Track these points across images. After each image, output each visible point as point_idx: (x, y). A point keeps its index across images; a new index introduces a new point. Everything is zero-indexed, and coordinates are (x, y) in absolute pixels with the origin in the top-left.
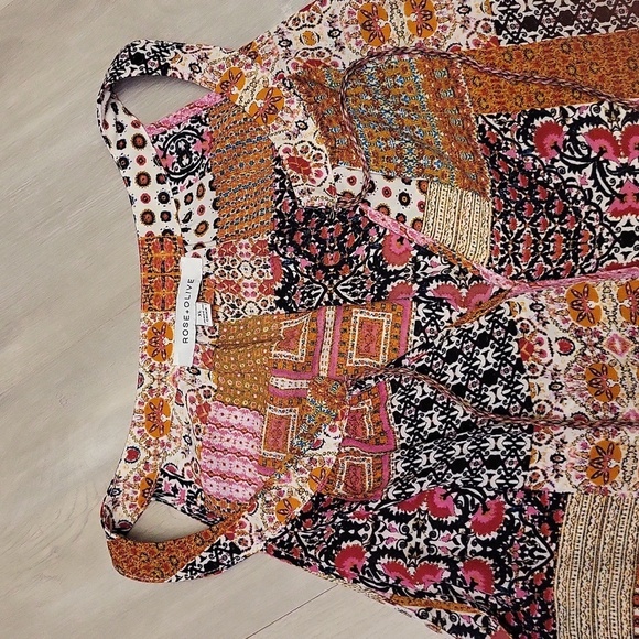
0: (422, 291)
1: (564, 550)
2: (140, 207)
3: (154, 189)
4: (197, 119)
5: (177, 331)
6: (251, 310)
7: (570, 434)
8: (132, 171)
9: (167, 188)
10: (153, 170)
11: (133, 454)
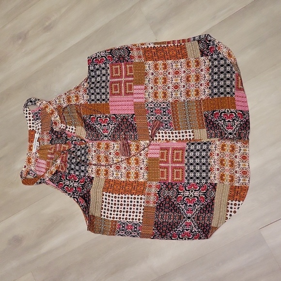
0: (72, 142)
1: (93, 186)
2: (29, 125)
3: (31, 122)
4: (39, 110)
5: (34, 146)
6: (46, 144)
7: (94, 167)
8: (28, 119)
9: (34, 122)
10: (32, 119)
11: (25, 167)
